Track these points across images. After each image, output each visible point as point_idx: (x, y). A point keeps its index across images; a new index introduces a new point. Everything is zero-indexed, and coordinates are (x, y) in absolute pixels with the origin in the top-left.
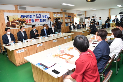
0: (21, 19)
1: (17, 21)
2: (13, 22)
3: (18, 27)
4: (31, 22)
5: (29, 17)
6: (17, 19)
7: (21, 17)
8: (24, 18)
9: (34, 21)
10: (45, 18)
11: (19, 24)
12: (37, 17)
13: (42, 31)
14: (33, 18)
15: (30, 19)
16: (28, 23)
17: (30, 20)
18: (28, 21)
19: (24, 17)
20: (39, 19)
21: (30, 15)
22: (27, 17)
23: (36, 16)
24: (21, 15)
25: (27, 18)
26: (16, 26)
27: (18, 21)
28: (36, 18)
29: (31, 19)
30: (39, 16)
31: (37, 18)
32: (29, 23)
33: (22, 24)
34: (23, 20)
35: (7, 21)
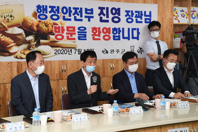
0: (34, 21)
1: (17, 31)
2: (1, 30)
3: (19, 54)
4: (76, 36)
5: (67, 16)
6: (18, 19)
7: (35, 15)
8: (49, 20)
9: (89, 34)
10: (134, 25)
11: (26, 42)
12: (104, 18)
13: (120, 79)
14: (85, 23)
15: (73, 23)
16: (60, 42)
17: (71, 30)
18: (65, 35)
19: (49, 15)
20: (111, 25)
21: (76, 9)
22: (61, 15)
23: (97, 12)
24: (39, 7)
25: (61, 20)
26: (12, 51)
27: (20, 31)
28: (96, 22)
29: (77, 24)
30: (111, 16)
31: (101, 20)
32: (65, 42)
33: (38, 44)
34: (44, 28)
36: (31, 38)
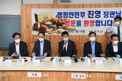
0: (56, 19)
1: (49, 23)
2: (43, 23)
3: (50, 32)
4: (76, 25)
5: (71, 16)
6: (50, 18)
7: (57, 16)
8: (63, 18)
9: (82, 23)
11: (53, 27)
12: (91, 16)
14: (80, 18)
15: (74, 19)
16: (68, 27)
17: (73, 22)
18: (70, 24)
19: (63, 16)
20: (95, 19)
21: (76, 13)
22: (68, 16)
23: (87, 13)
24: (58, 13)
25: (68, 18)
26: (47, 31)
27: (51, 23)
29: (76, 20)
30: (95, 15)
31: (89, 17)
32: (70, 27)
33: (58, 28)
34: (61, 21)
35: (34, 22)
36: (55, 26)
